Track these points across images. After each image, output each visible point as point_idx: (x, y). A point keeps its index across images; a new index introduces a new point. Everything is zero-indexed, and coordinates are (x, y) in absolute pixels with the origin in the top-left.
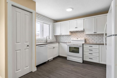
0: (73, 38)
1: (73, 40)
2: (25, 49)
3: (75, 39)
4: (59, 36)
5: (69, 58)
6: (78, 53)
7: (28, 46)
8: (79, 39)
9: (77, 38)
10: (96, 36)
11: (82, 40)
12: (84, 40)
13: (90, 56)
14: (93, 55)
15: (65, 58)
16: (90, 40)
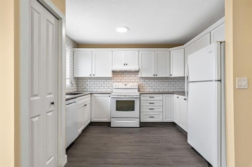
0: (117, 84)
1: (117, 87)
2: (47, 113)
3: (121, 85)
4: (85, 78)
5: (115, 123)
6: (133, 110)
7: (53, 103)
8: (129, 86)
9: (125, 83)
11: (135, 87)
12: (137, 87)
13: (151, 113)
14: (155, 110)
15: (108, 124)
16: (146, 88)
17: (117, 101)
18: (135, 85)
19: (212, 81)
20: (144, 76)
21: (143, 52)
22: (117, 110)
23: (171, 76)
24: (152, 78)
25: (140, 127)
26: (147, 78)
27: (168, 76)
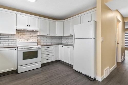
0: (21, 40)
3: (24, 40)
6: (37, 57)
8: (30, 41)
9: (28, 39)
10: (46, 38)
11: (35, 42)
13: (48, 57)
16: (41, 42)
17: (23, 52)
18: (35, 40)
19: (91, 38)
20: (41, 34)
21: (41, 19)
22: (24, 59)
23: (57, 36)
24: (45, 36)
25: (42, 67)
26: (42, 36)
27: (55, 35)
